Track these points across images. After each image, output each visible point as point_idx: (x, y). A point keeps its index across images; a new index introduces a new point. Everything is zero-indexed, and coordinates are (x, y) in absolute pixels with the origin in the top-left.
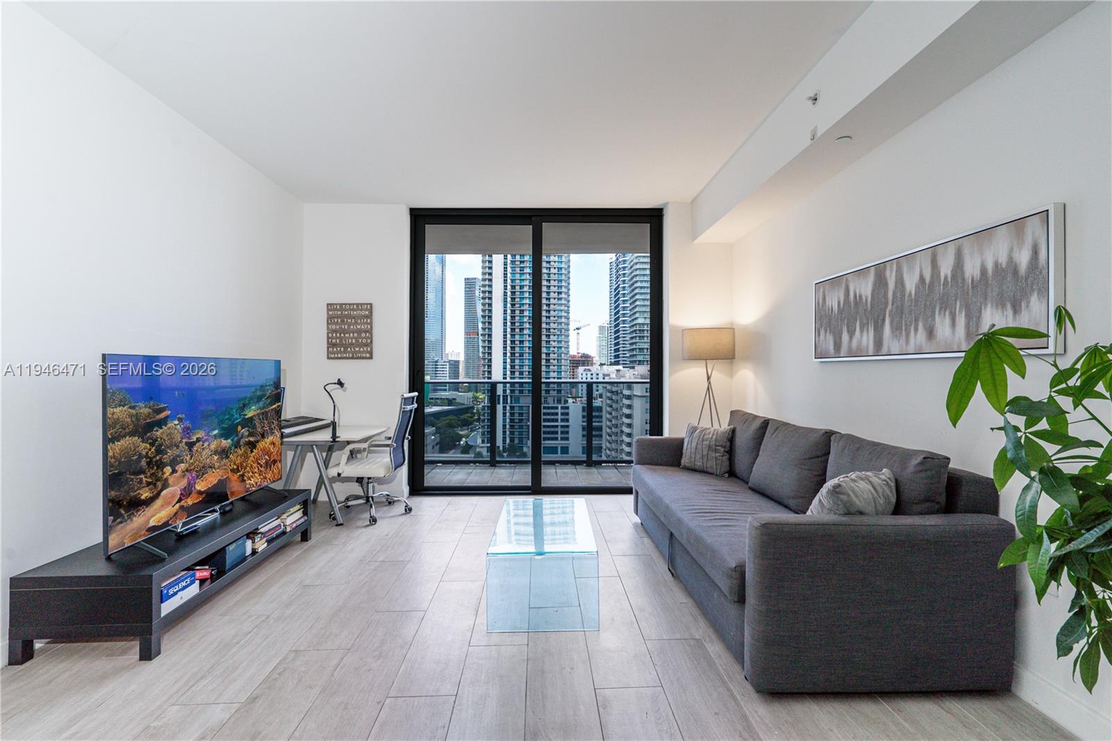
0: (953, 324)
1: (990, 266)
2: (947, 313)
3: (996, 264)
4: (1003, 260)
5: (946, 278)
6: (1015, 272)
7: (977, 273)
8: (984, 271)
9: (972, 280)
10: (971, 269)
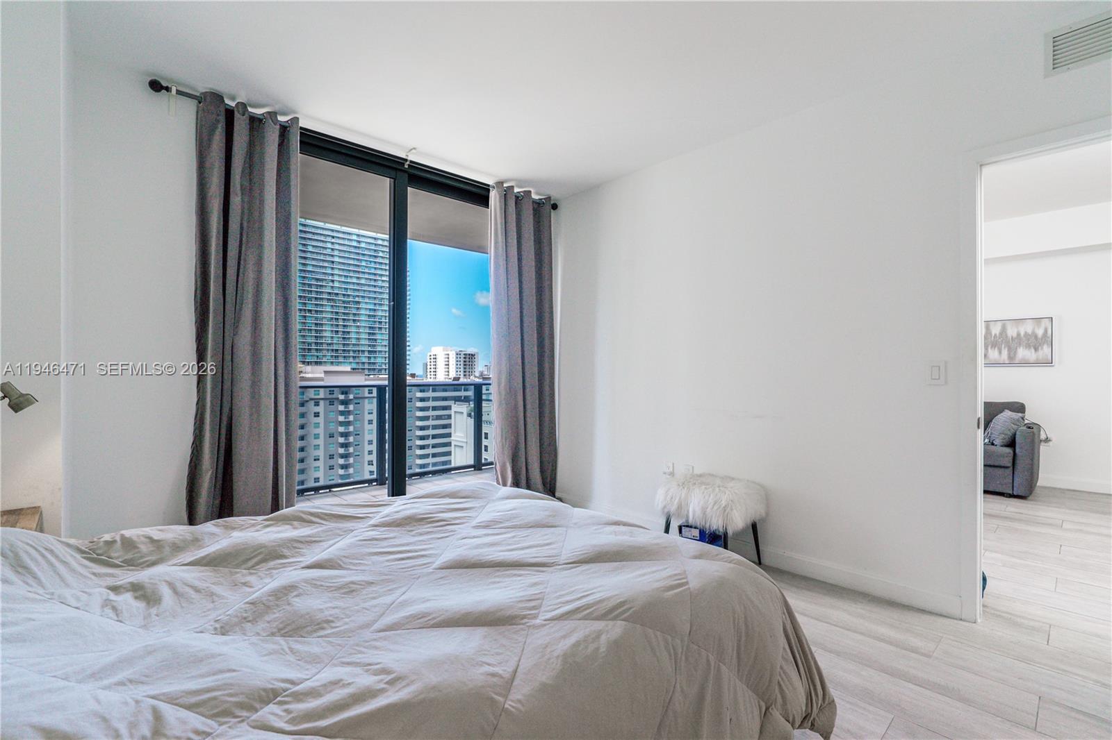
0: (1000, 353)
1: (1022, 334)
2: (996, 349)
3: (1026, 332)
4: (1030, 331)
5: (995, 335)
6: (1036, 337)
7: (1015, 335)
8: (1019, 335)
9: (1012, 337)
10: (1012, 332)
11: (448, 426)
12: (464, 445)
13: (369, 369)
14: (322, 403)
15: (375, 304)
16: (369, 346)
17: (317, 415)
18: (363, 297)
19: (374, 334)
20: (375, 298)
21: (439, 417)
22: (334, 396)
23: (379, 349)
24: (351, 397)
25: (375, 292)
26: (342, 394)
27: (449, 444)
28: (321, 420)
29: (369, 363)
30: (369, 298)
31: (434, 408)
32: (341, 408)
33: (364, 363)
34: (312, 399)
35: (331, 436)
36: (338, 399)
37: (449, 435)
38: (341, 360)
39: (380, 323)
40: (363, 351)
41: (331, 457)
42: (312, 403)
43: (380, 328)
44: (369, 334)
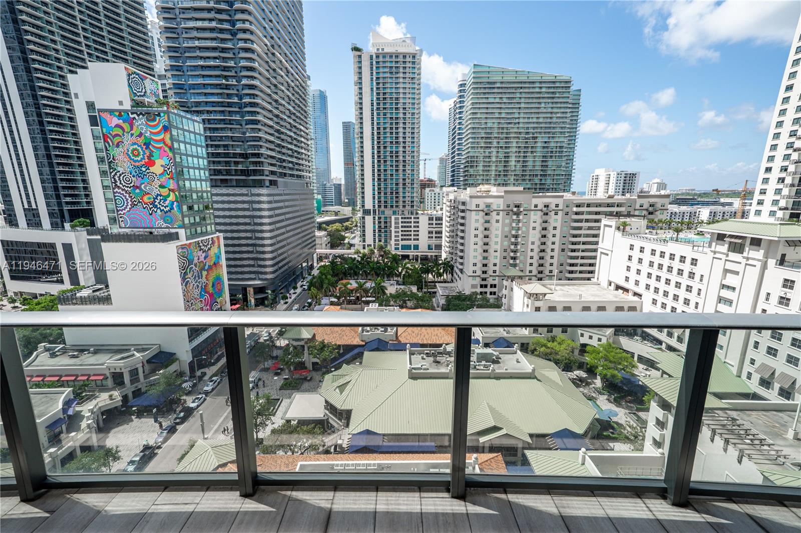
11: (596, 236)
12: (609, 253)
13: (540, 189)
14: (501, 213)
15: (549, 137)
16: (542, 170)
17: (497, 221)
18: (540, 133)
19: (546, 161)
20: (549, 132)
21: (590, 228)
22: (510, 208)
23: (549, 173)
24: (522, 209)
25: (550, 127)
26: (516, 207)
27: (595, 250)
28: (500, 225)
29: (540, 184)
30: (545, 133)
31: (587, 221)
32: (515, 217)
33: (536, 184)
34: (495, 210)
35: (506, 237)
36: (512, 210)
37: (597, 243)
38: (519, 182)
39: (552, 152)
40: (537, 175)
41: (505, 251)
42: (495, 213)
43: (551, 157)
44: (542, 161)
